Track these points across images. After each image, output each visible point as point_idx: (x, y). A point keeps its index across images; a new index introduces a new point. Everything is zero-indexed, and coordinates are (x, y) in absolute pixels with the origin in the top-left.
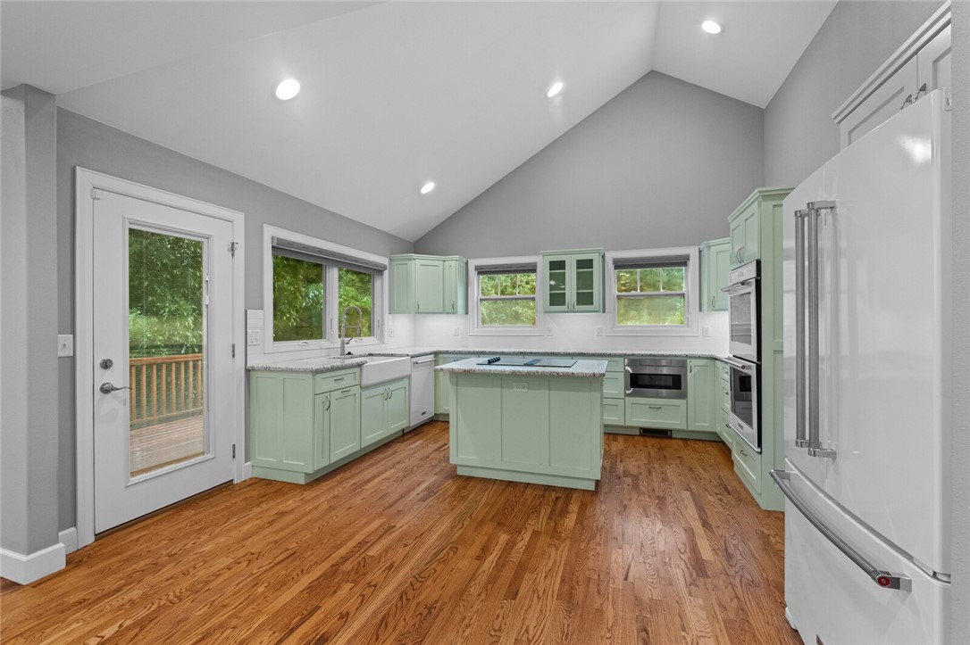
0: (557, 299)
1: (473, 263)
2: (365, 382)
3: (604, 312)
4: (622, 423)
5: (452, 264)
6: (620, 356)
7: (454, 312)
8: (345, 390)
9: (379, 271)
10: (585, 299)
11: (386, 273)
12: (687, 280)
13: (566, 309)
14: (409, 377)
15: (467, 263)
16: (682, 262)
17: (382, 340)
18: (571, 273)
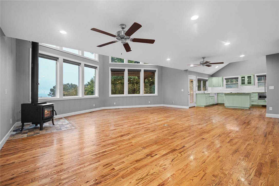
0: (243, 83)
1: (224, 78)
2: (210, 96)
3: (254, 85)
4: (257, 104)
5: (220, 78)
6: (257, 93)
7: (221, 86)
8: (208, 97)
9: (207, 80)
10: (249, 83)
11: (208, 81)
13: (245, 85)
14: (214, 96)
15: (223, 78)
17: (207, 91)
18: (246, 78)
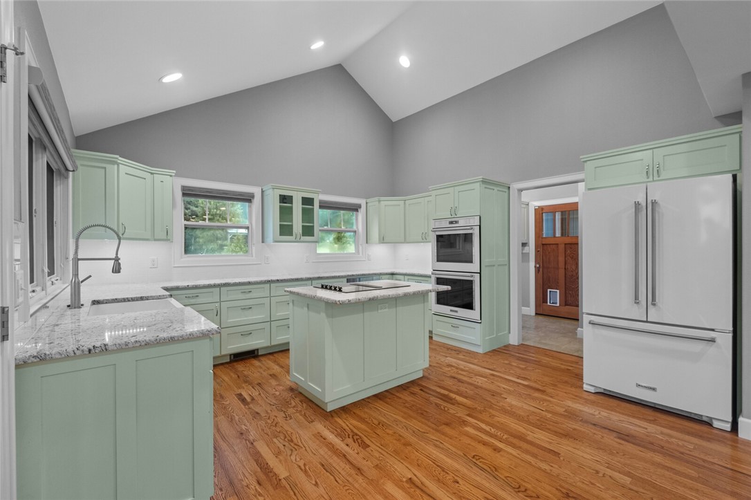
0: (286, 230)
1: (179, 182)
5: (165, 180)
7: (167, 238)
10: (308, 231)
11: (71, 175)
12: (359, 220)
13: (294, 240)
16: (355, 208)
18: (297, 207)
